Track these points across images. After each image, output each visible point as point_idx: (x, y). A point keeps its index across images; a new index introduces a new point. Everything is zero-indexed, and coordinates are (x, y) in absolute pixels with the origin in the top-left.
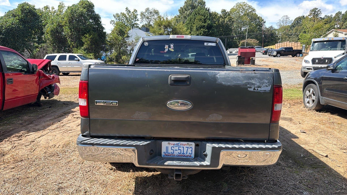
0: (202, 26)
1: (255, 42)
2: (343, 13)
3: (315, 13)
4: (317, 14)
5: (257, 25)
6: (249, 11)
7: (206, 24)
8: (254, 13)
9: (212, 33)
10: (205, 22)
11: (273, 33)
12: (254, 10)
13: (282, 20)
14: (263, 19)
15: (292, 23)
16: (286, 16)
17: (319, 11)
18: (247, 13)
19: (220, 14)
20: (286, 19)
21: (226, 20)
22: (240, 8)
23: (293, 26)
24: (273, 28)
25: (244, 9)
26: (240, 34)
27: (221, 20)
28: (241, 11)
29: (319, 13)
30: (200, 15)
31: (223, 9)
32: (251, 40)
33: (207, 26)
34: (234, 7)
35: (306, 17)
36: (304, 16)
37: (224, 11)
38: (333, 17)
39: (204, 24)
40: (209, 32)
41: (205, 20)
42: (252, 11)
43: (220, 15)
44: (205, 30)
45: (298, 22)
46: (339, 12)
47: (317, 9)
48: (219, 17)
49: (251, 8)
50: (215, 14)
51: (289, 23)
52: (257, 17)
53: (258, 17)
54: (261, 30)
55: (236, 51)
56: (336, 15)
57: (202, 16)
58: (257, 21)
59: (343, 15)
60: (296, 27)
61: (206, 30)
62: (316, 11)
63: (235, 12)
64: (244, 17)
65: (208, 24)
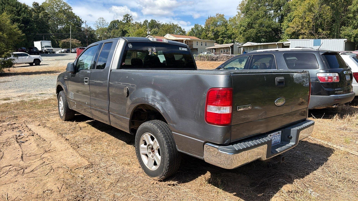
0: (15, 19)
1: (77, 42)
2: (149, 22)
3: (128, 19)
4: (129, 20)
5: (75, 24)
6: (65, 8)
7: (21, 18)
8: (70, 11)
9: (31, 29)
10: (19, 15)
11: (92, 34)
12: (70, 8)
13: (98, 21)
14: (80, 19)
15: (109, 26)
16: (102, 18)
17: (130, 17)
18: (63, 10)
19: (32, 7)
20: (103, 21)
21: (41, 15)
22: (54, 4)
23: (110, 29)
24: (91, 29)
25: (58, 5)
26: (58, 32)
27: (34, 14)
28: (56, 8)
29: (131, 19)
30: (10, 5)
31: (35, 2)
32: (73, 40)
33: (23, 20)
34: (46, 1)
35: (120, 21)
36: (118, 21)
37: (36, 4)
38: (142, 24)
39: (18, 17)
40: (26, 27)
41: (18, 12)
42: (68, 9)
43: (32, 9)
44: (20, 24)
45: (113, 25)
46: (146, 20)
47: (129, 15)
48: (30, 10)
49: (66, 5)
50: (26, 7)
51: (106, 25)
52: (74, 16)
53: (76, 16)
54: (80, 30)
55: (60, 51)
56: (144, 23)
57: (14, 6)
58: (75, 20)
59: (149, 23)
60: (113, 30)
61: (22, 25)
62: (129, 17)
63: (48, 7)
64: (60, 15)
65: (24, 18)
